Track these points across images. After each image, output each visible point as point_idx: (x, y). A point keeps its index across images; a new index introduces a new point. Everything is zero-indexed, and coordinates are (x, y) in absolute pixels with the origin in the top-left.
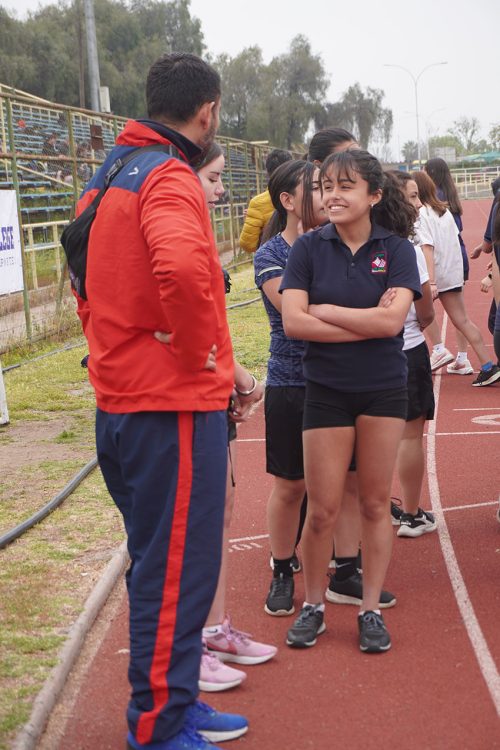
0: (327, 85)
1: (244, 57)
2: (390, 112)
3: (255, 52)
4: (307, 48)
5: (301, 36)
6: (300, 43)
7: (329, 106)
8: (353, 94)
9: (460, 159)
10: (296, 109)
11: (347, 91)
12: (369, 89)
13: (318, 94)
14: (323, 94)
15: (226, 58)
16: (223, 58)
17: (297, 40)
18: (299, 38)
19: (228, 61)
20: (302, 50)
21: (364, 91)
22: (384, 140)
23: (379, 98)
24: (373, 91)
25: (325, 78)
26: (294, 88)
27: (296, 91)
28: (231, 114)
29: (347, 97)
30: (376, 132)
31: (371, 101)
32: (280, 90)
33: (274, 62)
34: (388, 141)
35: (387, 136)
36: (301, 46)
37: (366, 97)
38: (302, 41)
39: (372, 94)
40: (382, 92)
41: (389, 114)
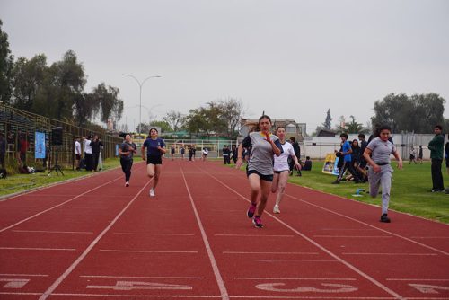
0: (85, 82)
1: (35, 60)
2: (122, 105)
3: (42, 59)
4: (75, 59)
6: (70, 56)
7: (85, 95)
8: (101, 89)
9: (163, 134)
10: (64, 95)
11: (97, 87)
12: (110, 87)
13: (79, 88)
14: (82, 88)
15: (24, 60)
16: (22, 60)
17: (67, 54)
18: (70, 53)
19: (25, 62)
20: (71, 60)
21: (107, 88)
22: (117, 118)
23: (116, 93)
25: (84, 78)
26: (64, 82)
27: (66, 84)
28: (24, 95)
29: (96, 90)
30: (113, 114)
31: (111, 94)
32: (56, 82)
33: (54, 65)
34: (119, 119)
35: (119, 117)
36: (70, 58)
37: (108, 91)
39: (112, 90)
40: (118, 90)
41: (121, 103)
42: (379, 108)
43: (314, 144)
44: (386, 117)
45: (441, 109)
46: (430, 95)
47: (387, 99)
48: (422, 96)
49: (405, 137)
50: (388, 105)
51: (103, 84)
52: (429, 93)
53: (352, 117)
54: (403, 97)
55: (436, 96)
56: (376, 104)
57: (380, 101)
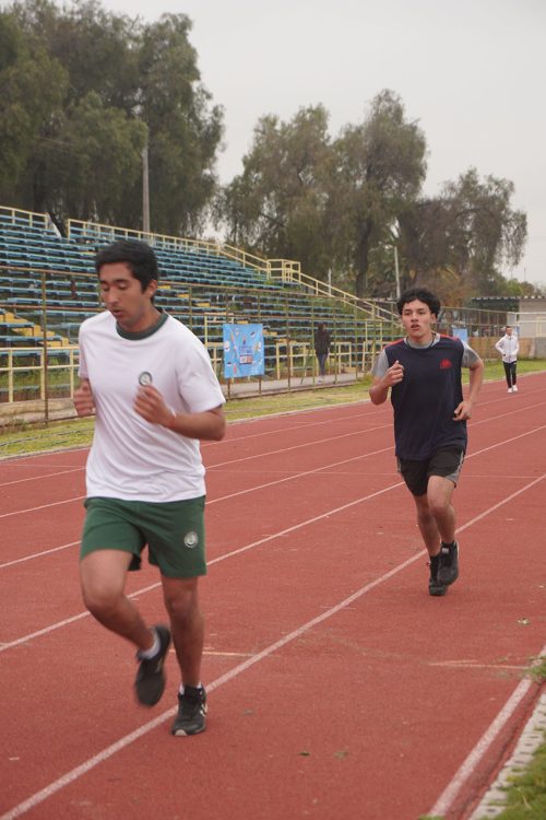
2: (524, 217)
3: (314, 119)
4: (398, 112)
5: (387, 93)
6: (387, 105)
7: (429, 203)
8: (469, 183)
10: (370, 205)
11: (456, 180)
12: (490, 179)
15: (274, 123)
17: (380, 99)
19: (278, 127)
20: (389, 114)
21: (482, 181)
22: (512, 260)
23: (506, 194)
24: (497, 183)
26: (376, 173)
30: (504, 251)
31: (494, 198)
34: (516, 263)
35: (516, 256)
36: (390, 109)
37: (486, 190)
38: (389, 100)
39: (495, 187)
40: (511, 184)
41: (522, 220)
51: (471, 173)
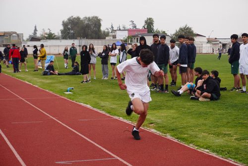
42: (65, 24)
43: (28, 46)
44: (69, 29)
45: (100, 25)
46: (93, 17)
47: (69, 19)
48: (89, 18)
49: (81, 41)
50: (70, 23)
52: (93, 16)
53: (49, 29)
54: (78, 18)
55: (96, 17)
56: (63, 22)
57: (65, 21)
